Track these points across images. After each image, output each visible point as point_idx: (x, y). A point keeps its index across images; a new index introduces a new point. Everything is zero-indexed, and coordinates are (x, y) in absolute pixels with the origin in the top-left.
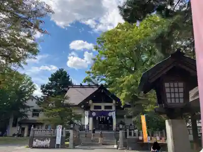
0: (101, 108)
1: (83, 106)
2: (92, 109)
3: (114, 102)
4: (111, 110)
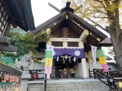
4: (77, 48)
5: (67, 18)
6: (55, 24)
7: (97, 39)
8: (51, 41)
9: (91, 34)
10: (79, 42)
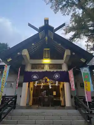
6: (33, 44)
7: (81, 60)
8: (30, 64)
9: (74, 54)
10: (63, 64)
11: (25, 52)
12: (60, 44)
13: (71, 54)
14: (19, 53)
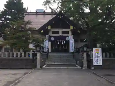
0: (58, 34)
1: (42, 31)
2: (50, 34)
3: (72, 27)
5: (60, 18)
6: (53, 22)
7: (78, 31)
9: (75, 28)
10: (69, 31)
11: (49, 27)
12: (68, 22)
13: (73, 28)
14: (46, 28)
